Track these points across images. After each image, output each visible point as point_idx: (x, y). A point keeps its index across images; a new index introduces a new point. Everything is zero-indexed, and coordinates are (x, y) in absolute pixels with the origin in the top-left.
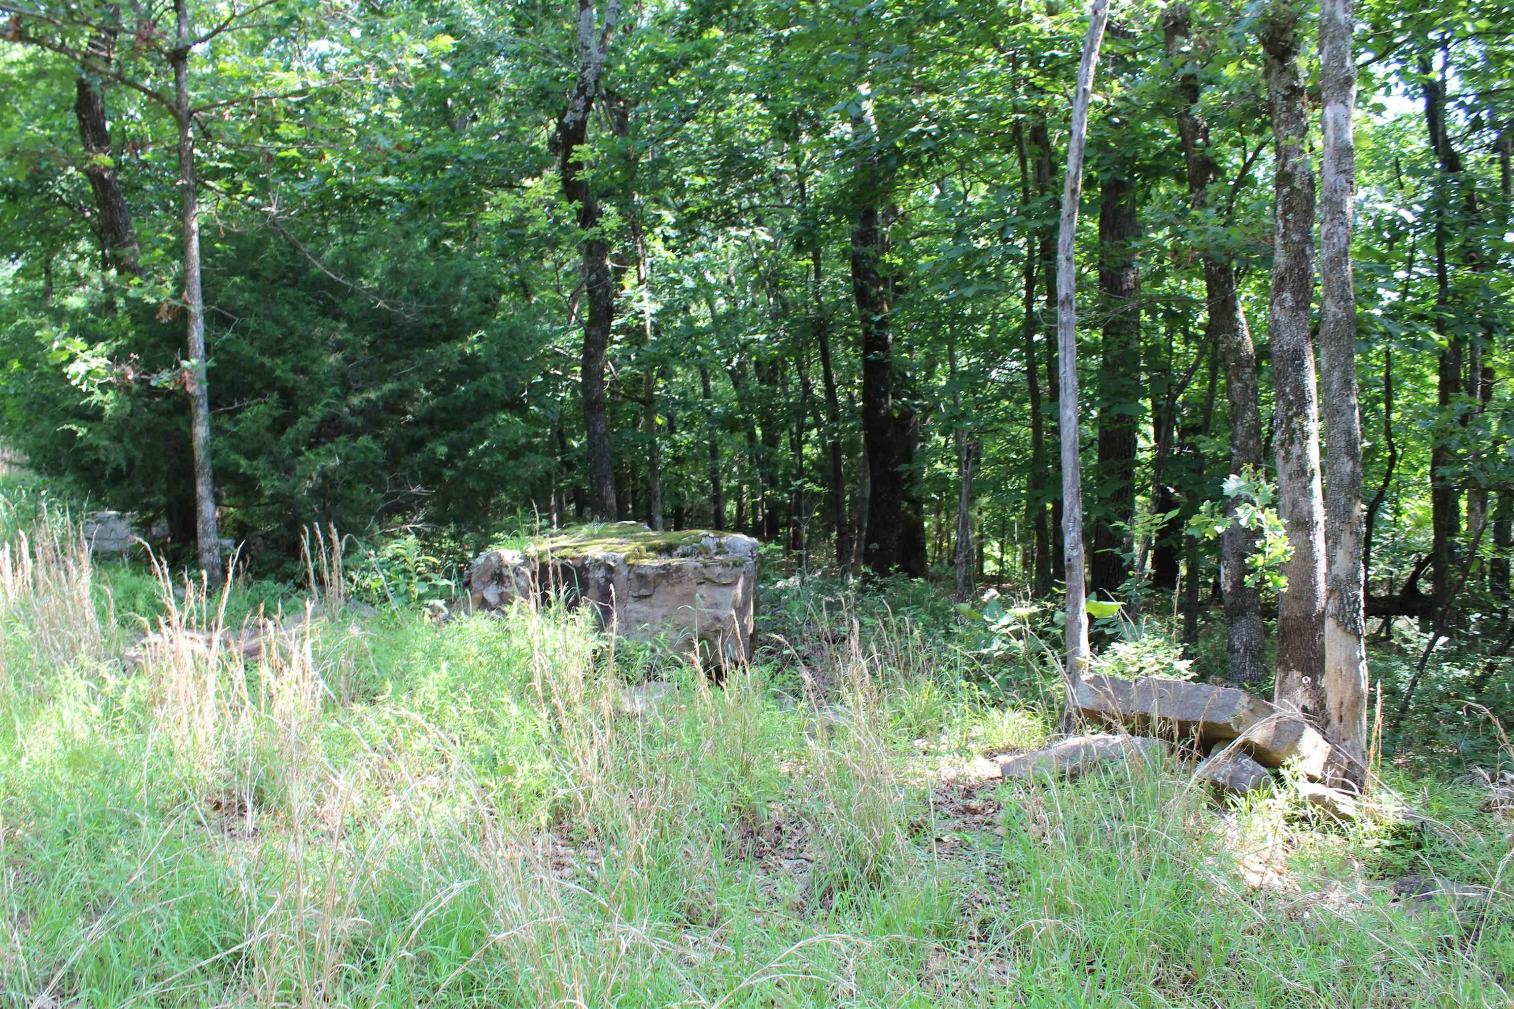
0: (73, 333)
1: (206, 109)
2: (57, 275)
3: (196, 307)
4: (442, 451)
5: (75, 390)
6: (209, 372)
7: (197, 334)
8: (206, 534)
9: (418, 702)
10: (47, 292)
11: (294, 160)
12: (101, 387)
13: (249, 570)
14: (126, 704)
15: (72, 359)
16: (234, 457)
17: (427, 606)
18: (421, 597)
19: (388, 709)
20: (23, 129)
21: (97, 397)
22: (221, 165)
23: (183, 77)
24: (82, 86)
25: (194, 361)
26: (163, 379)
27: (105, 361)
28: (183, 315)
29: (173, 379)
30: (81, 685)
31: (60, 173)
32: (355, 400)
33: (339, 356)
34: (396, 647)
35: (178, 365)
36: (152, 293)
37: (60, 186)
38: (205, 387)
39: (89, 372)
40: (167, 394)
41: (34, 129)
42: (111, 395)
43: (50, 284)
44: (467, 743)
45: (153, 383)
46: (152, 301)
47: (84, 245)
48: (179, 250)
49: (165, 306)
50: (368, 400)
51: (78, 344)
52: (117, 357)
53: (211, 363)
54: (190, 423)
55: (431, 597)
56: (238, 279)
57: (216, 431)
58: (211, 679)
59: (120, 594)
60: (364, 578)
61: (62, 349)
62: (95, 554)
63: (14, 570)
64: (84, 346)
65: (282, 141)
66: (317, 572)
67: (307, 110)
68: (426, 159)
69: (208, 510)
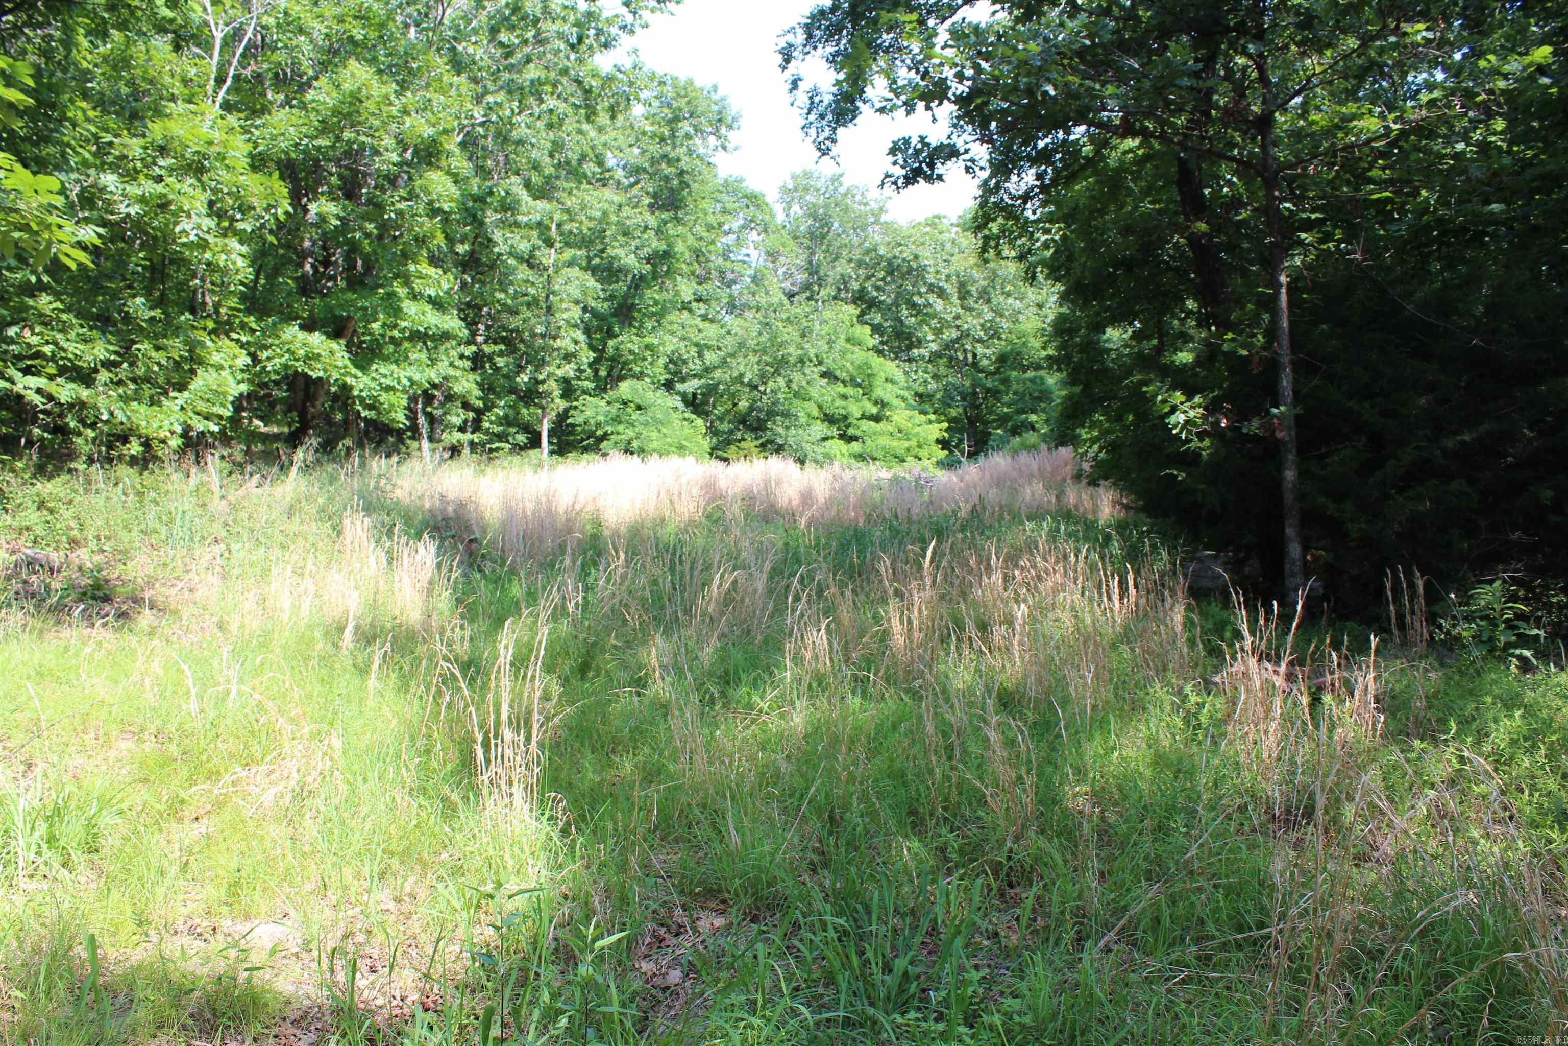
0: (1174, 388)
1: (1292, 166)
2: (1168, 334)
3: (1286, 358)
4: (1547, 495)
5: (1177, 437)
6: (1298, 417)
7: (1286, 382)
8: (1293, 575)
9: (1487, 748)
10: (1159, 350)
11: (1387, 200)
12: (1198, 434)
13: (1334, 610)
14: (1204, 719)
15: (1174, 409)
16: (1322, 500)
17: (1513, 655)
18: (1508, 645)
19: (1451, 749)
20: (1136, 208)
21: (1195, 444)
22: (1313, 216)
23: (1268, 141)
24: (1182, 162)
25: (1282, 408)
26: (1254, 426)
27: (1201, 410)
28: (1272, 366)
29: (1262, 426)
30: (1168, 699)
31: (1168, 242)
32: (1449, 443)
33: (1430, 397)
34: (1471, 692)
35: (1268, 413)
36: (1243, 347)
37: (1167, 253)
38: (1293, 433)
39: (1187, 422)
40: (1255, 439)
41: (1148, 206)
42: (1207, 443)
43: (1161, 342)
44: (1537, 795)
45: (1245, 430)
46: (1245, 353)
47: (1191, 304)
48: (1269, 304)
49: (1257, 359)
50: (1463, 443)
51: (1178, 397)
52: (1211, 408)
53: (1299, 410)
54: (1280, 468)
55: (1516, 647)
56: (1324, 327)
57: (1303, 474)
58: (1278, 701)
59: (1210, 625)
60: (1454, 626)
61: (1164, 401)
62: (1190, 588)
63: (1121, 599)
64: (1183, 399)
65: (1375, 183)
66: (1401, 617)
67: (1399, 148)
68: (1533, 180)
69: (1295, 550)
